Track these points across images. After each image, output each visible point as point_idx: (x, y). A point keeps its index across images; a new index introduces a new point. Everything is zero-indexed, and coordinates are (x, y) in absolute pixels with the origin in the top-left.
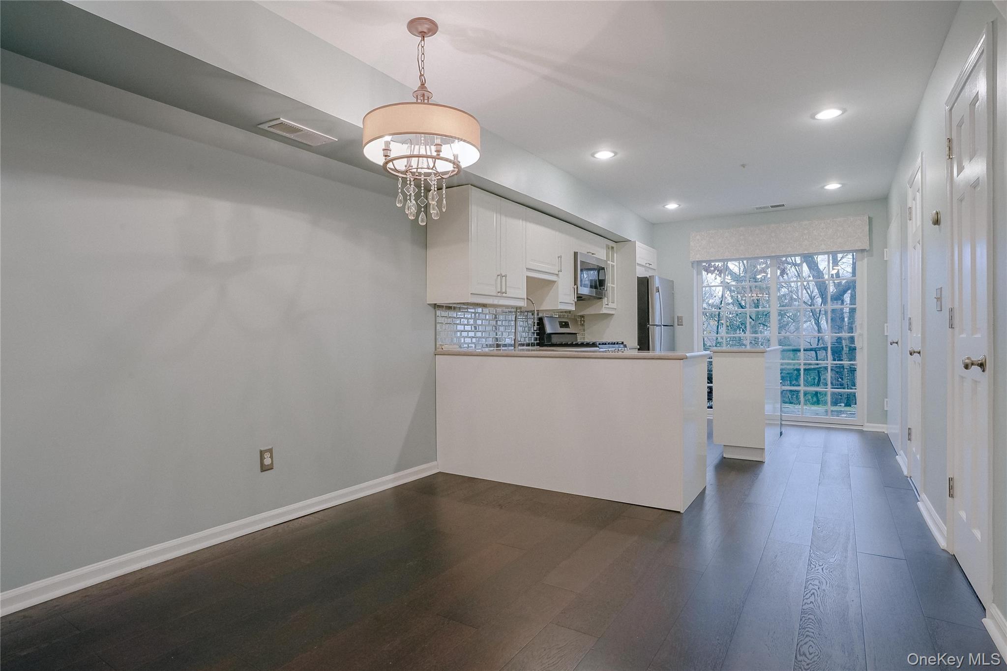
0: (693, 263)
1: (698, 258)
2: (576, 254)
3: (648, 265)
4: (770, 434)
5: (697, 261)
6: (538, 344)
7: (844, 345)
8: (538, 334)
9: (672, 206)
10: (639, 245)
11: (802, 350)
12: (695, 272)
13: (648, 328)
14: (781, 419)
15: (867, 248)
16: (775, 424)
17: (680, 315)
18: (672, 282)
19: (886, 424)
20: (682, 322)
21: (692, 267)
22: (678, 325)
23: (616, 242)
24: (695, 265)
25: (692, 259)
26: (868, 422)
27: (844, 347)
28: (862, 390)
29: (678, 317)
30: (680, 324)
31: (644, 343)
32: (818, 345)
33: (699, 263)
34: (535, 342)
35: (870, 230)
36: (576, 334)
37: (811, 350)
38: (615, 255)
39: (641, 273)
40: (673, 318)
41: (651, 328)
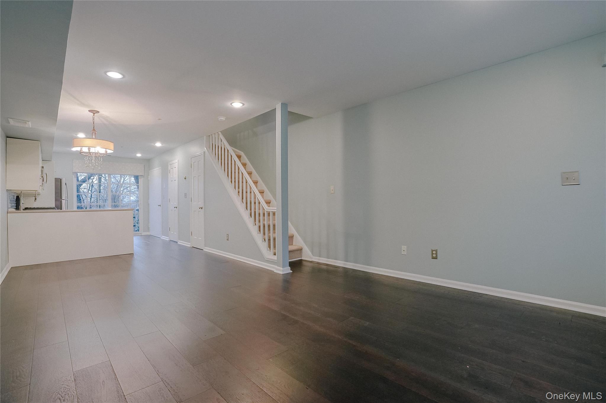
12: (74, 177)
15: (143, 175)
19: (149, 232)
25: (74, 171)
26: (143, 232)
35: (144, 169)
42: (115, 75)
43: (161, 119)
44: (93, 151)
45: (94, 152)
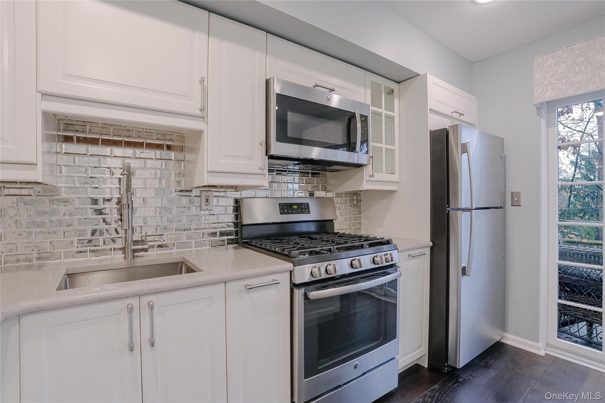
0: (539, 108)
1: (550, 96)
3: (456, 115)
5: (548, 102)
10: (431, 79)
12: (543, 122)
13: (448, 214)
17: (514, 191)
18: (502, 140)
20: (519, 200)
21: (539, 114)
22: (512, 206)
23: (399, 83)
24: (544, 112)
25: (537, 102)
29: (512, 193)
30: (516, 203)
34: (234, 229)
36: (333, 220)
38: (396, 101)
40: (504, 195)
41: (452, 212)
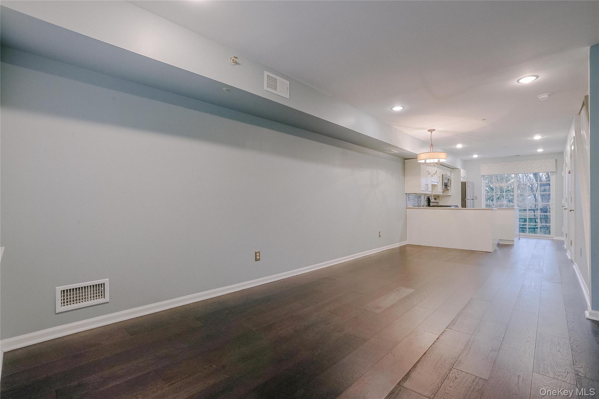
0: (481, 176)
1: (484, 174)
2: (443, 175)
3: (465, 177)
4: (516, 239)
6: (428, 206)
7: (548, 208)
8: (428, 202)
9: (475, 156)
10: (461, 170)
11: (527, 210)
12: (482, 179)
13: (466, 201)
14: (519, 235)
15: (555, 171)
16: (517, 237)
17: (477, 197)
18: (474, 183)
19: (563, 237)
20: (477, 199)
23: (453, 169)
25: (481, 174)
26: (555, 236)
27: (548, 209)
28: (553, 224)
31: (464, 205)
32: (535, 207)
33: (484, 176)
35: (556, 164)
36: (438, 202)
37: (531, 210)
38: (452, 174)
39: (462, 180)
40: (474, 197)
42: (398, 108)
43: (485, 119)
44: (429, 162)
45: (433, 162)
